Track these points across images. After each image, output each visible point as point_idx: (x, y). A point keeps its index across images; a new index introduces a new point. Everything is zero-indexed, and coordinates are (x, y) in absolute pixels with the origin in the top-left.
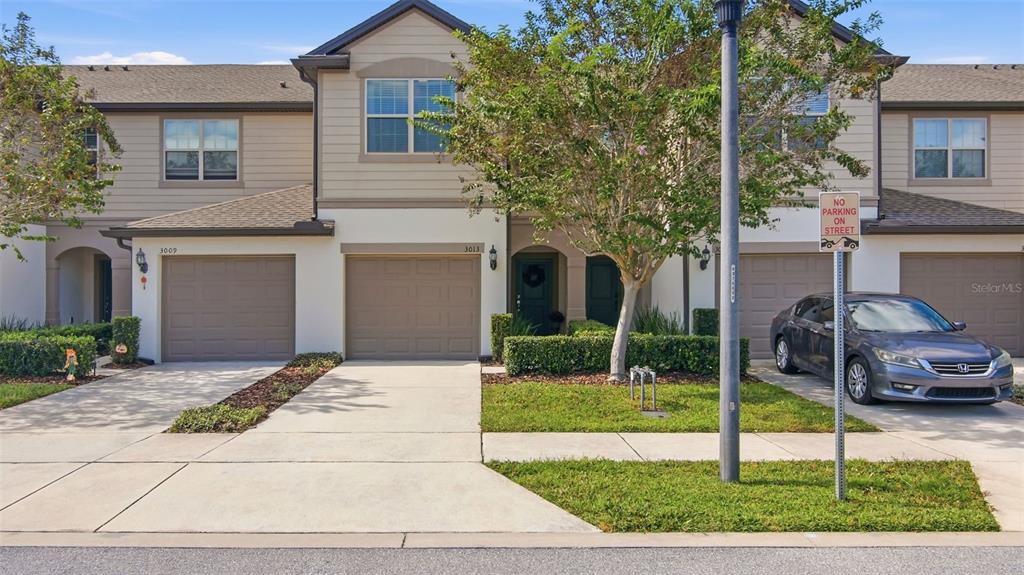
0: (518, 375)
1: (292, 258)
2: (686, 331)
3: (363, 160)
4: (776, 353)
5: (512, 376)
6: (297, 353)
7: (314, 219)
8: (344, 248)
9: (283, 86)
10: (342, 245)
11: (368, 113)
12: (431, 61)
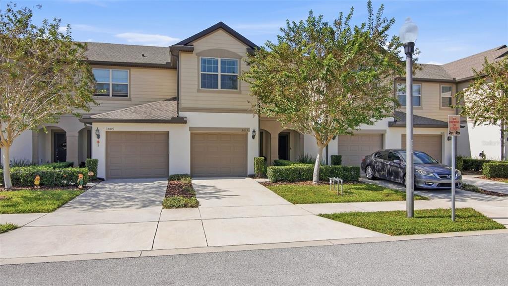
0: (276, 182)
1: (168, 133)
2: (327, 164)
3: (199, 91)
4: (366, 172)
5: (273, 183)
6: (170, 175)
7: (178, 116)
8: (191, 129)
9: (143, 55)
10: (190, 128)
11: (201, 71)
12: (228, 51)
